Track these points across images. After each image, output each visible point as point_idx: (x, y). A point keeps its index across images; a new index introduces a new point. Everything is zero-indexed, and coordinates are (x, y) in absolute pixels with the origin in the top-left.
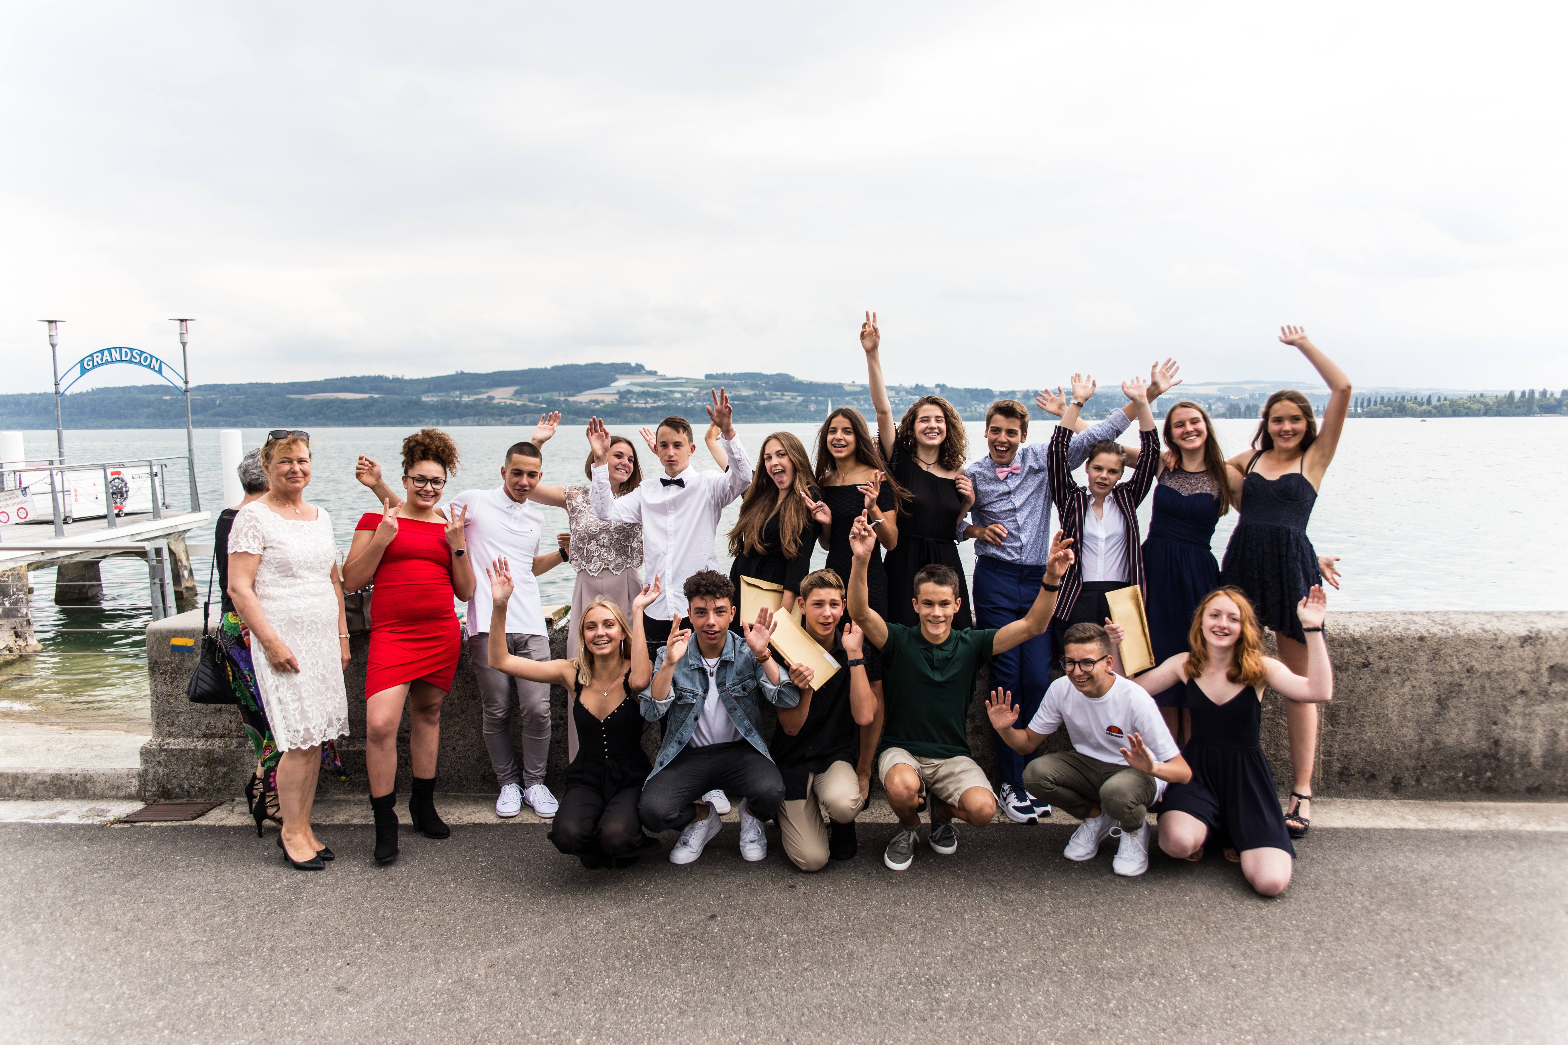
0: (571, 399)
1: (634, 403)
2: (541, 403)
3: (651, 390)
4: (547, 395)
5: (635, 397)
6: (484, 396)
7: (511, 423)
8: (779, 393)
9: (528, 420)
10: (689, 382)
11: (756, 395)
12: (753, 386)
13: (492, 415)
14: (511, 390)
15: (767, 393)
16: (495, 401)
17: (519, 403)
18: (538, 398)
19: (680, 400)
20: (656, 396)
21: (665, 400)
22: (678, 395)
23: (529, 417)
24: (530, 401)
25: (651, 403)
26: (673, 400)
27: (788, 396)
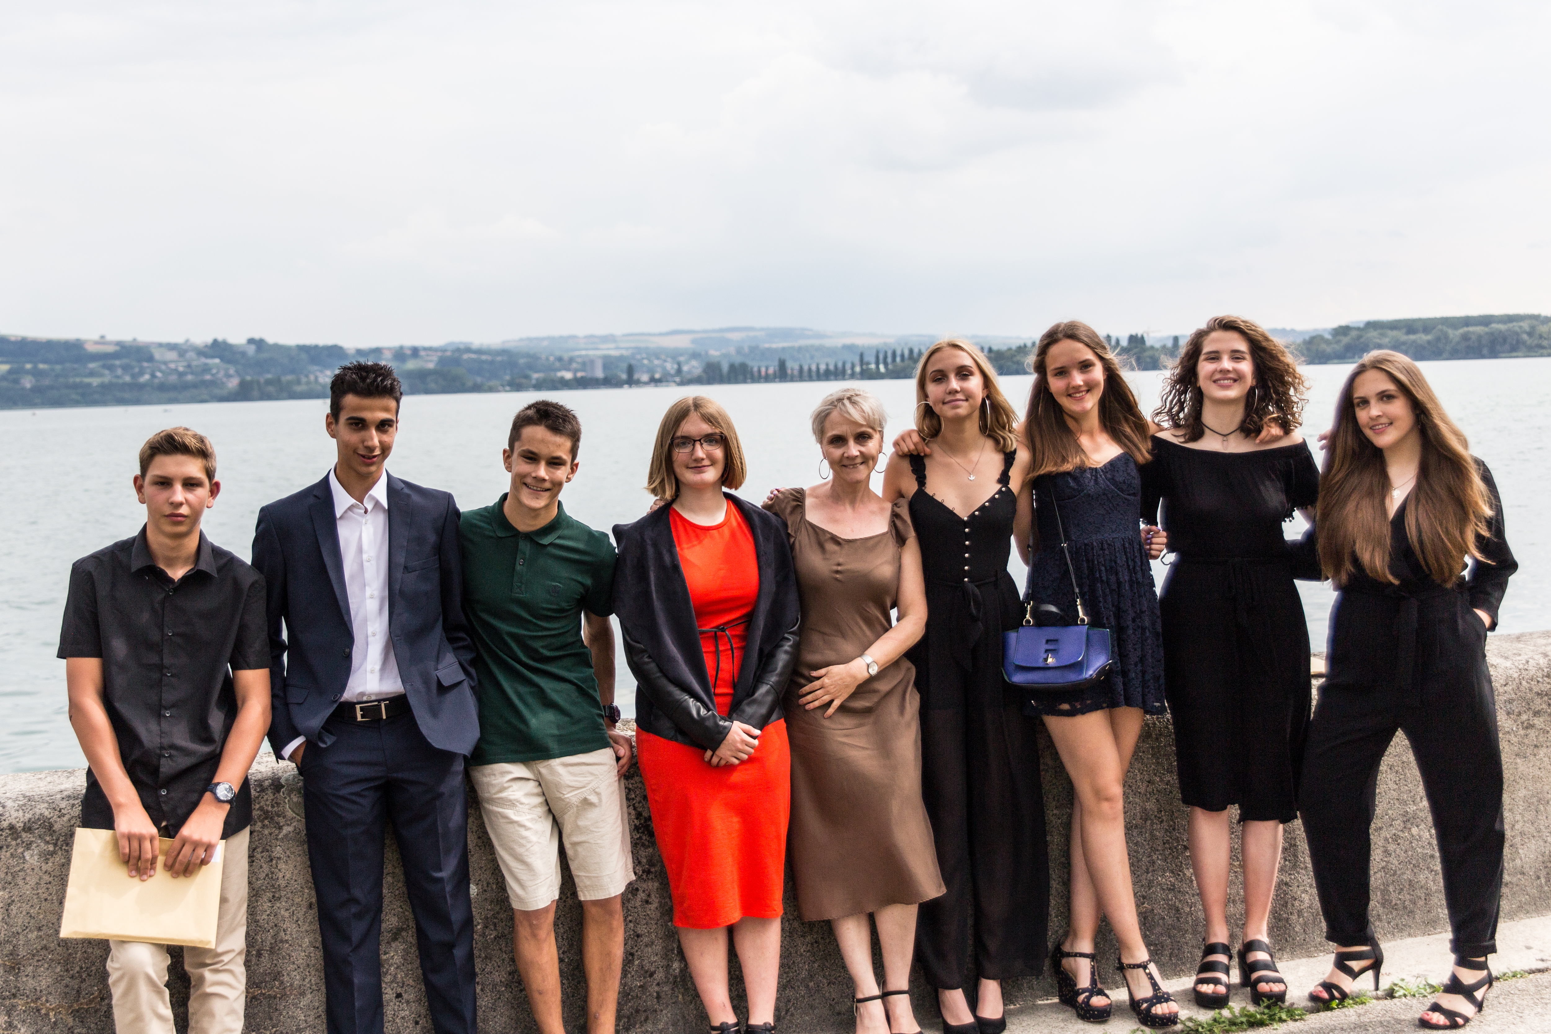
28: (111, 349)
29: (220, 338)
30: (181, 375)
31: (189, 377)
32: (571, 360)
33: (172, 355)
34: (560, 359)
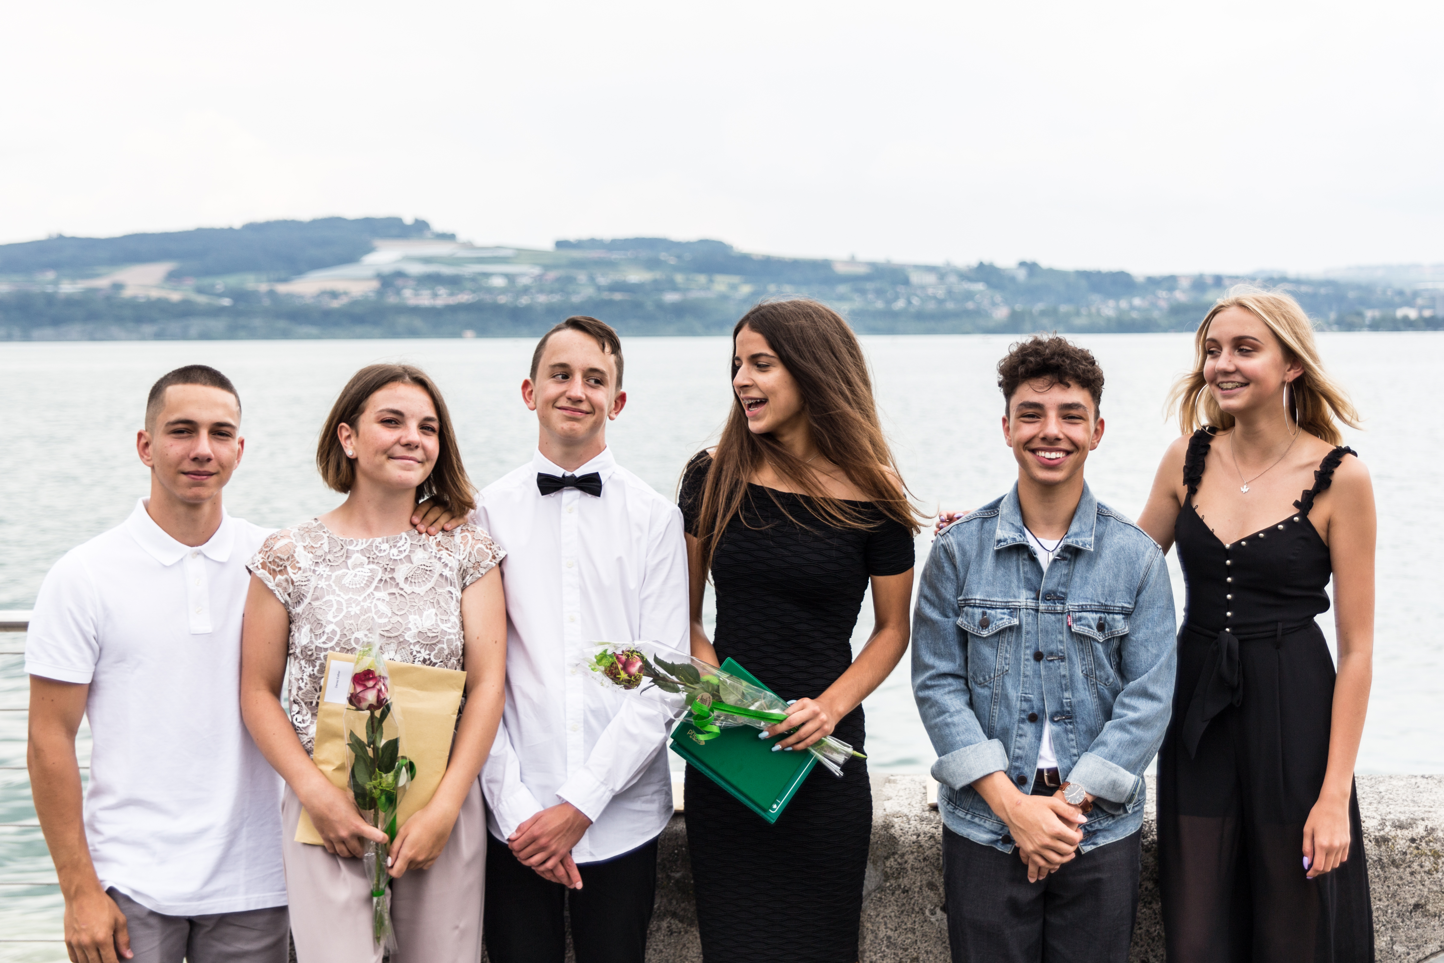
0: (282, 288)
1: (410, 297)
2: (221, 295)
3: (446, 270)
4: (232, 281)
5: (411, 283)
6: (103, 283)
7: (160, 336)
8: (702, 279)
9: (193, 331)
10: (522, 255)
11: (655, 282)
12: (652, 264)
13: (119, 320)
14: (157, 271)
15: (679, 278)
16: (128, 293)
17: (175, 296)
18: (213, 286)
19: (503, 291)
20: (454, 282)
21: (474, 292)
22: (498, 282)
23: (196, 325)
24: (200, 291)
25: (443, 298)
26: (490, 290)
27: (721, 284)
28: (862, 270)
29: (986, 260)
30: (941, 302)
31: (950, 306)
32: (1416, 294)
33: (930, 279)
34: (1401, 293)
